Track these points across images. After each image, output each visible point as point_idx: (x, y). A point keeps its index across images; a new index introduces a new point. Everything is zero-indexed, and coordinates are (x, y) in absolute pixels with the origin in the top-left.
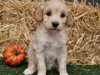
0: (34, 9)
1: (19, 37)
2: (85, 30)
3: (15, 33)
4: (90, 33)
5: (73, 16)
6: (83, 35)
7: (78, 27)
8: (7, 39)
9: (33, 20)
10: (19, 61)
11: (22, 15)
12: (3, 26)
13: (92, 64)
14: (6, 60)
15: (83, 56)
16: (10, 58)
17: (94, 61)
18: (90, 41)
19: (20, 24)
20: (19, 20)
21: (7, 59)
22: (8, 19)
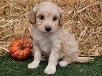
1: (23, 31)
2: (88, 22)
3: (20, 28)
5: (76, 9)
6: (86, 27)
7: (81, 20)
10: (25, 55)
11: (25, 10)
12: (8, 21)
13: (96, 55)
17: (98, 52)
18: (94, 33)
19: (24, 19)
20: (23, 15)
21: (13, 53)
22: (12, 14)
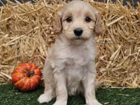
0: (51, 15)
1: (32, 52)
2: (121, 39)
3: (27, 47)
4: (130, 44)
5: (104, 22)
6: (120, 47)
7: (112, 36)
8: (16, 56)
9: (51, 28)
11: (35, 22)
13: (133, 87)
14: (16, 84)
15: (120, 76)
16: (21, 80)
17: (137, 82)
18: (130, 55)
19: (33, 35)
20: (32, 30)
21: (17, 81)
22: (18, 28)
